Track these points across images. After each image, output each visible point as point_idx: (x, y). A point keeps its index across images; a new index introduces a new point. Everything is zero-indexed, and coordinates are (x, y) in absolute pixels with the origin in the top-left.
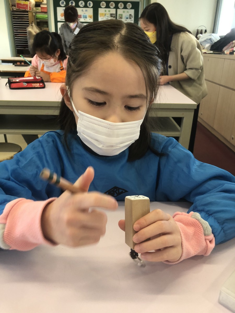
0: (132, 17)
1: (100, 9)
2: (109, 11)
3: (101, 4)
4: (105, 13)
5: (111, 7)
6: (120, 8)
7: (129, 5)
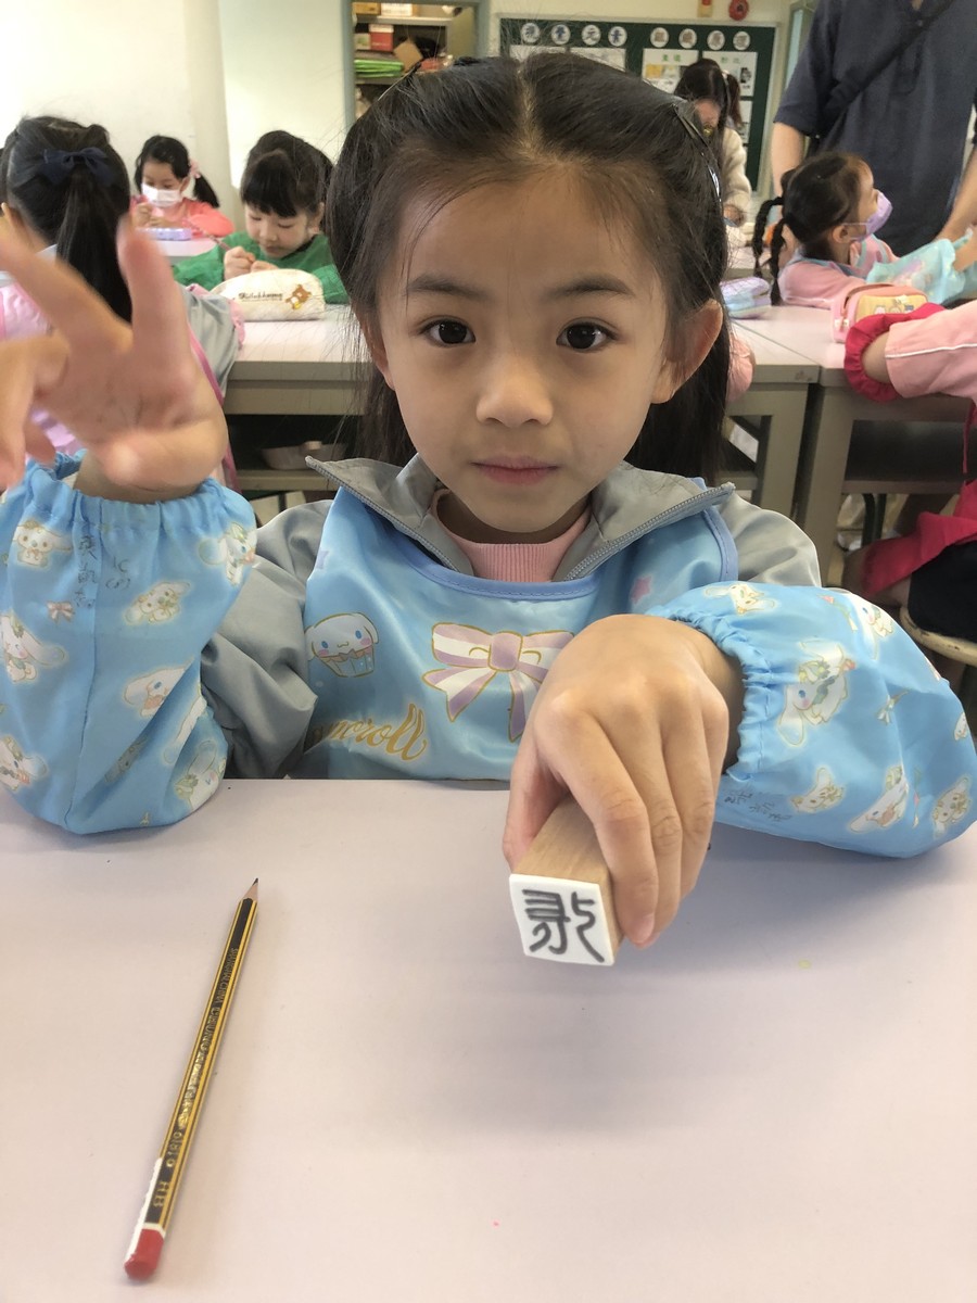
0: (750, 76)
1: (647, 52)
2: (677, 58)
3: (653, 36)
4: (665, 63)
5: (684, 45)
6: (712, 47)
7: (743, 38)
